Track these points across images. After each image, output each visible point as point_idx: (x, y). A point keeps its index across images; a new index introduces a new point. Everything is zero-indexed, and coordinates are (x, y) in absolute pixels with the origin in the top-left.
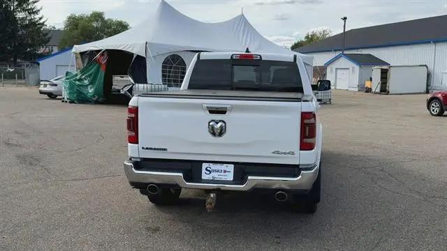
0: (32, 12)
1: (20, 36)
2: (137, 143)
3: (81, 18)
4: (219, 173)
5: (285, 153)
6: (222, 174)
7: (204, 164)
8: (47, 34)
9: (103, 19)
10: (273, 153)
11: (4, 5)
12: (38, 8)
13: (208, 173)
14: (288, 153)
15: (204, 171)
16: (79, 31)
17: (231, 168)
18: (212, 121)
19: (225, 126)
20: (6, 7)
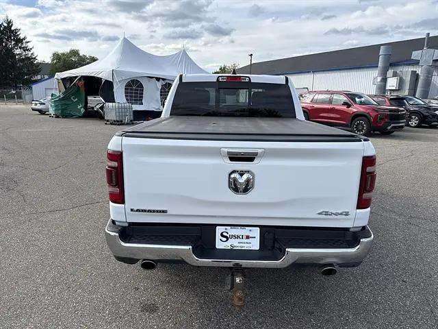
0: (26, 49)
1: (19, 67)
2: (123, 202)
3: (63, 54)
4: (239, 240)
5: (336, 214)
6: (245, 240)
7: (217, 228)
8: (38, 66)
9: (79, 54)
10: (319, 214)
11: (4, 44)
12: (31, 47)
13: (225, 239)
14: (341, 214)
15: (218, 236)
16: (62, 63)
17: (256, 232)
18: (234, 172)
19: (253, 178)
20: (6, 45)
